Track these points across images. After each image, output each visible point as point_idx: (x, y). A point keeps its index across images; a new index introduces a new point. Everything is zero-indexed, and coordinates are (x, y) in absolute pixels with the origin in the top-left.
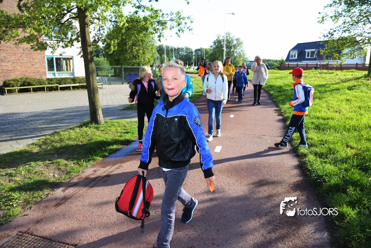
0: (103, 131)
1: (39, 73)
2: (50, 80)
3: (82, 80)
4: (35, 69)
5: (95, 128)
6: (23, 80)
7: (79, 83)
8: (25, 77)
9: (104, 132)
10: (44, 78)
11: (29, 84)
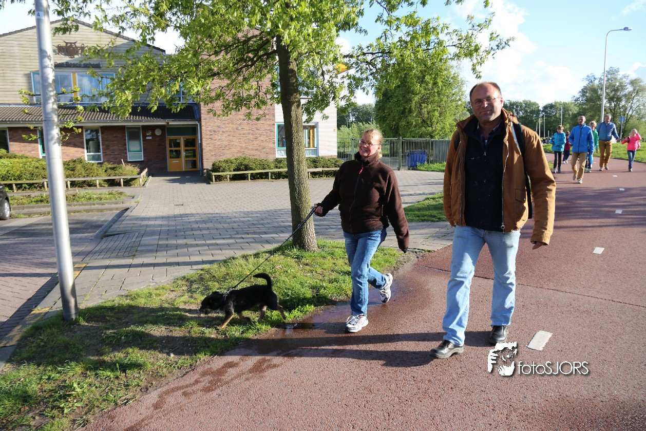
0: (307, 265)
1: (264, 150)
2: (279, 161)
3: (329, 162)
4: (259, 144)
5: (296, 258)
6: (239, 161)
7: (323, 167)
8: (243, 156)
9: (308, 268)
10: (271, 158)
11: (247, 168)
